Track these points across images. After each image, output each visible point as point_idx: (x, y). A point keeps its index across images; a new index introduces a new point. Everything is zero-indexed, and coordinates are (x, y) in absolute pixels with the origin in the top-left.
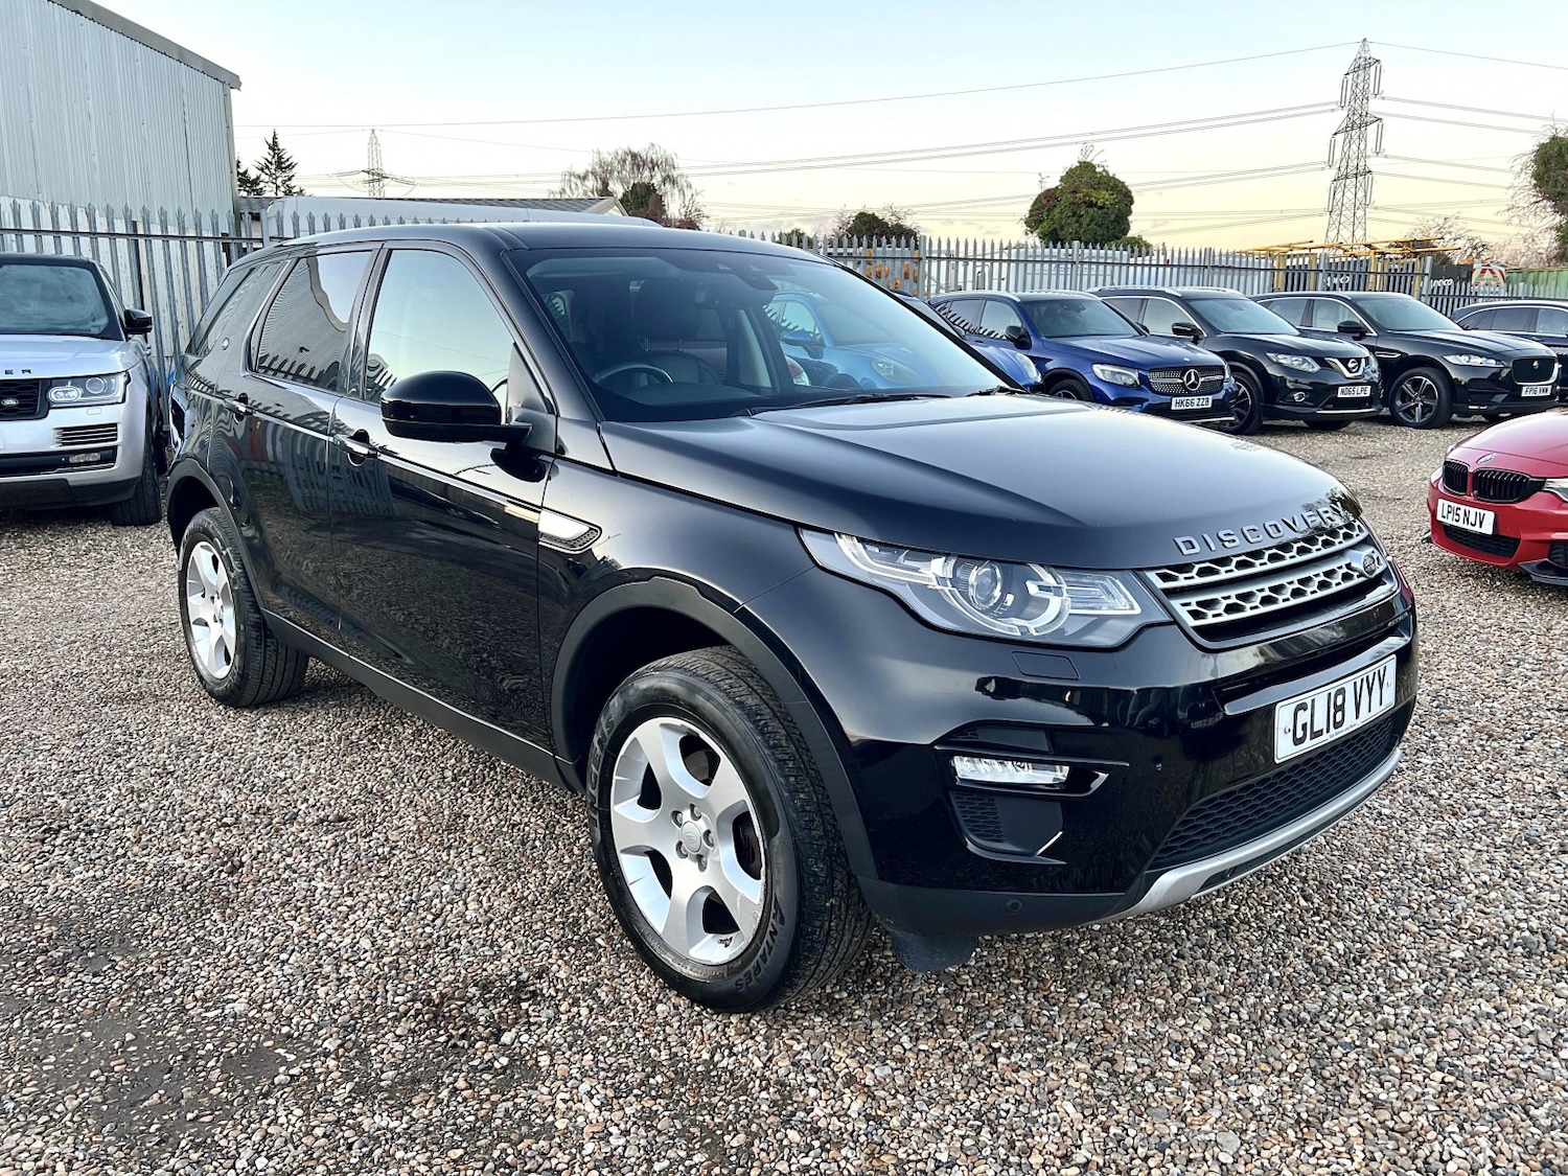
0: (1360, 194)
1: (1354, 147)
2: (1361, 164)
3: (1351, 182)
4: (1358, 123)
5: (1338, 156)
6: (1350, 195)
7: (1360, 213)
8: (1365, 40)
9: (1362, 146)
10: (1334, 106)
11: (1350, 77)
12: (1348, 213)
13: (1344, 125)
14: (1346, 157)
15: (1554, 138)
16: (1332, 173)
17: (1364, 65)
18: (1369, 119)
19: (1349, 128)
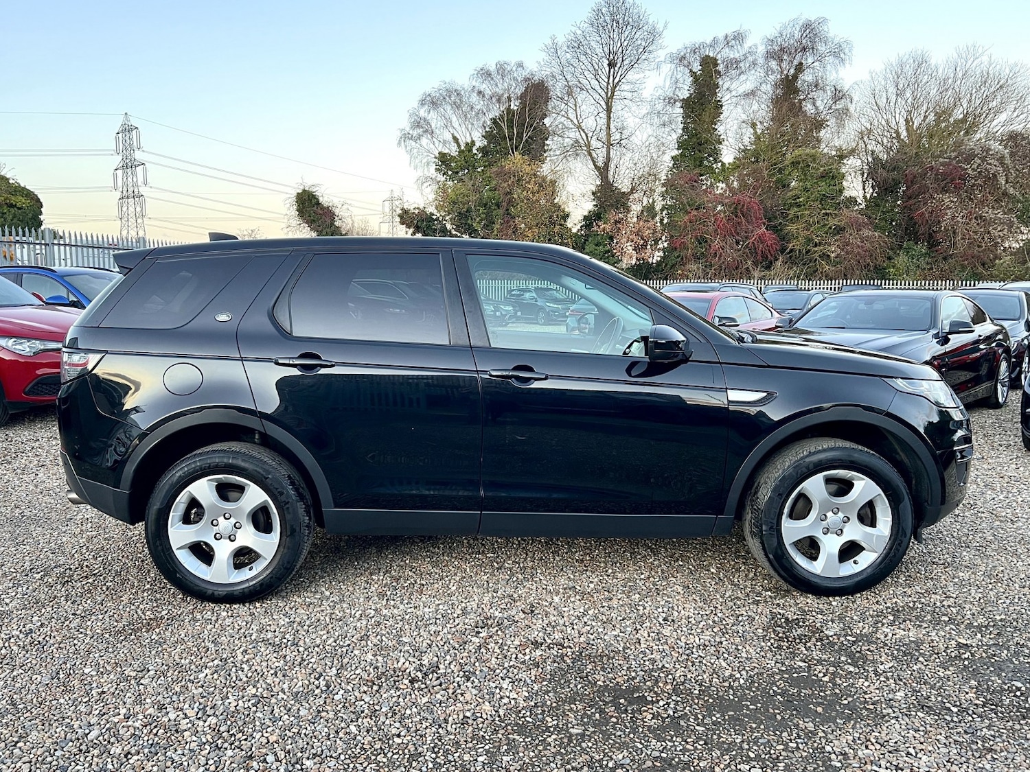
0: (138, 209)
1: (130, 179)
2: (136, 190)
3: (131, 200)
4: (129, 165)
5: (120, 183)
6: (132, 209)
7: (140, 221)
8: (126, 114)
9: (135, 180)
10: (113, 152)
11: (120, 135)
12: (132, 220)
13: (121, 165)
14: (125, 184)
15: (304, 191)
16: (118, 195)
17: (127, 129)
18: (136, 163)
19: (125, 167)
